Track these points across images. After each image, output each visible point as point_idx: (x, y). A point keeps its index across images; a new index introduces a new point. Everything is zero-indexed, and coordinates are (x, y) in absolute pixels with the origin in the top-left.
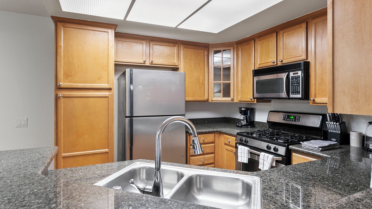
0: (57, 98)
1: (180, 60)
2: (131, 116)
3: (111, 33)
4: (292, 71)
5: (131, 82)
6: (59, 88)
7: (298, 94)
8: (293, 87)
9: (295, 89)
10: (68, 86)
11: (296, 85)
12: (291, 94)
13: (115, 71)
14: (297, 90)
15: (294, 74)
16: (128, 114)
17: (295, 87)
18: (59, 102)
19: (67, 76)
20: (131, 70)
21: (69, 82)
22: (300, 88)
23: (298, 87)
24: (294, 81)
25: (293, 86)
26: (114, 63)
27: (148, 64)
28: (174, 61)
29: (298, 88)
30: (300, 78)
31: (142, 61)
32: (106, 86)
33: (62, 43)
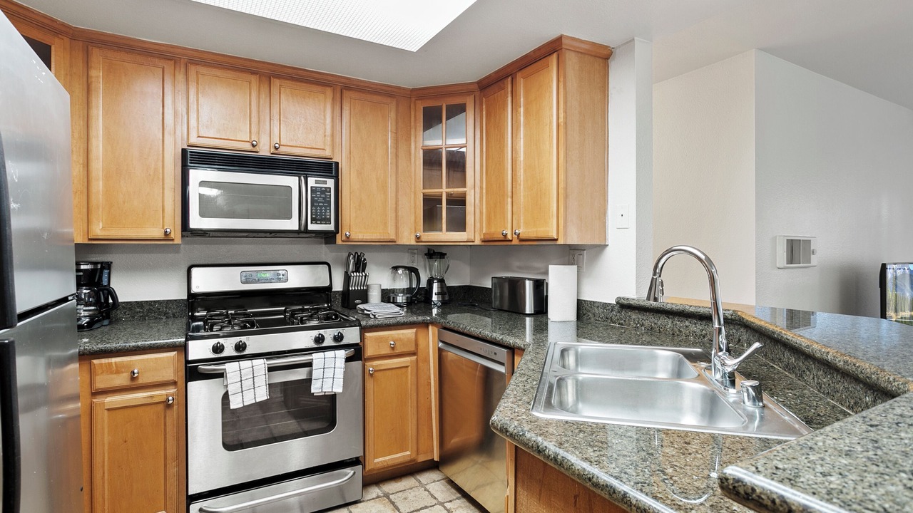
4: (312, 176)
7: (326, 224)
8: (316, 210)
9: (321, 212)
11: (323, 206)
12: (312, 223)
14: (325, 215)
15: (317, 182)
17: (321, 210)
22: (330, 212)
23: (326, 210)
24: (318, 197)
25: (315, 206)
29: (326, 212)
30: (330, 192)
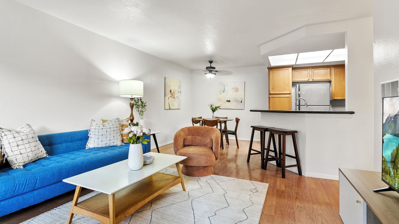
0: (269, 98)
1: (332, 76)
2: (299, 105)
3: (290, 69)
5: (299, 90)
6: (270, 94)
10: (273, 93)
13: (292, 85)
16: (298, 104)
18: (270, 99)
19: (273, 89)
20: (299, 85)
21: (274, 91)
26: (292, 82)
27: (311, 80)
28: (328, 78)
31: (307, 80)
32: (288, 92)
33: (271, 77)
